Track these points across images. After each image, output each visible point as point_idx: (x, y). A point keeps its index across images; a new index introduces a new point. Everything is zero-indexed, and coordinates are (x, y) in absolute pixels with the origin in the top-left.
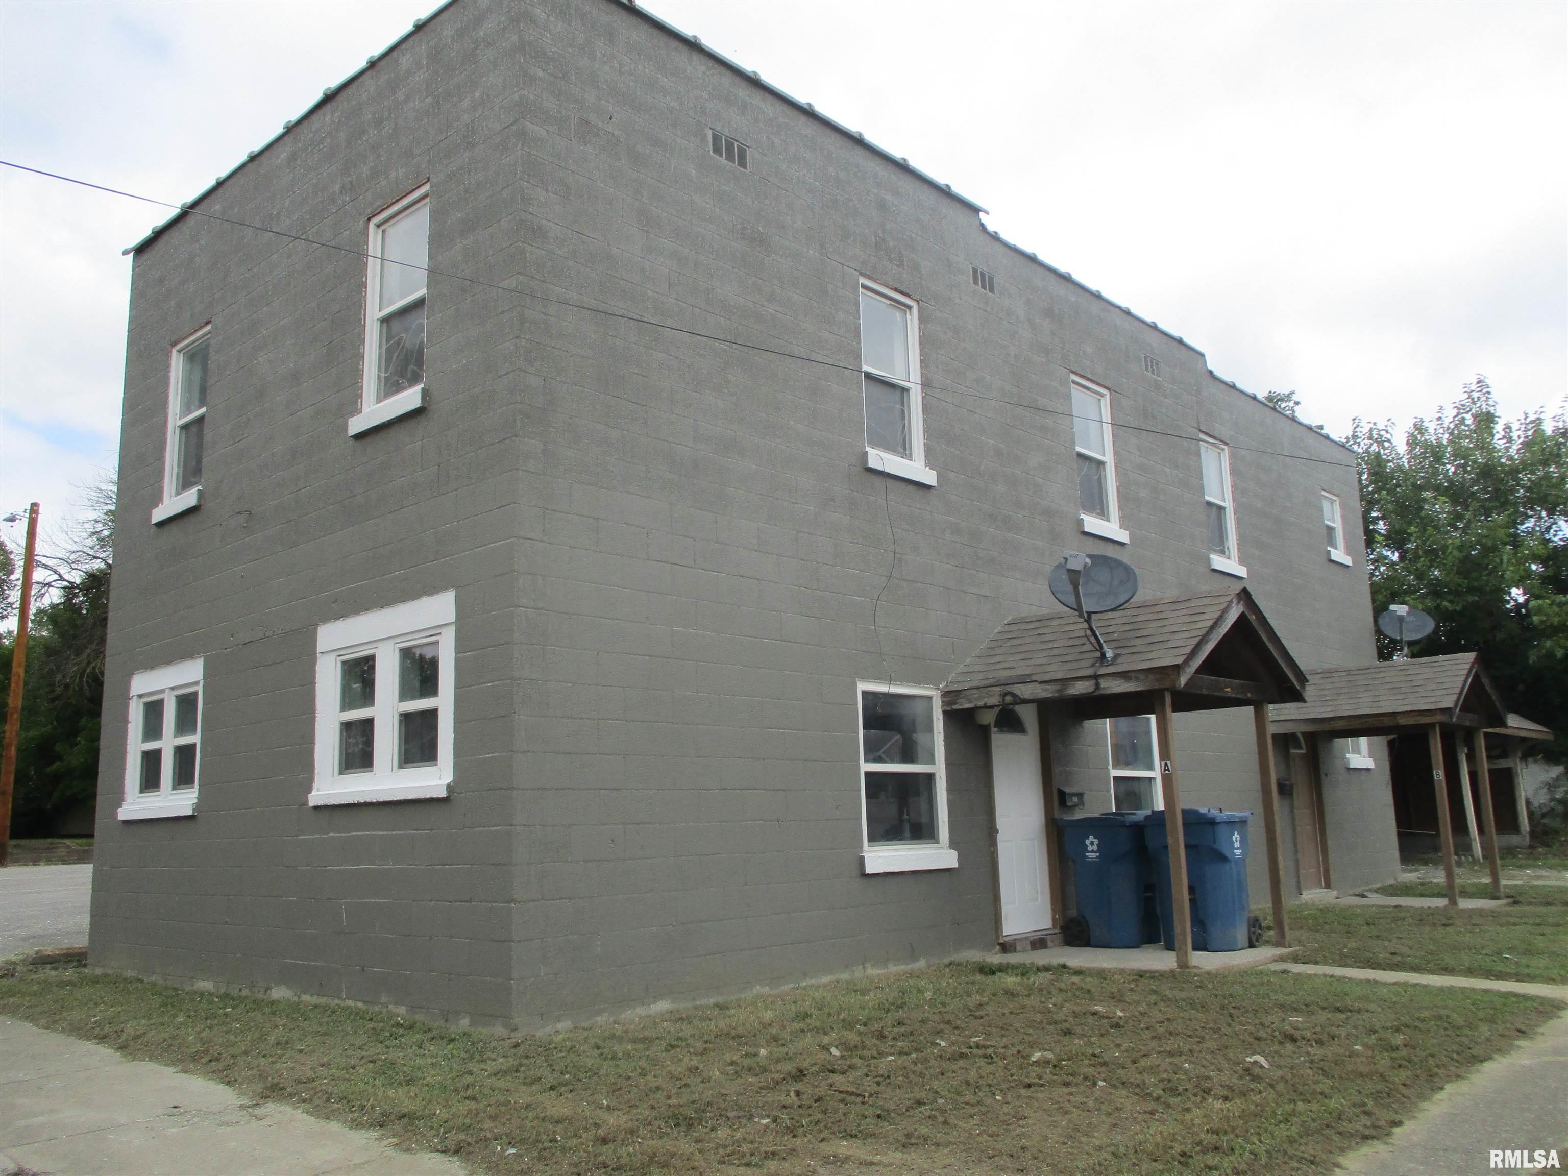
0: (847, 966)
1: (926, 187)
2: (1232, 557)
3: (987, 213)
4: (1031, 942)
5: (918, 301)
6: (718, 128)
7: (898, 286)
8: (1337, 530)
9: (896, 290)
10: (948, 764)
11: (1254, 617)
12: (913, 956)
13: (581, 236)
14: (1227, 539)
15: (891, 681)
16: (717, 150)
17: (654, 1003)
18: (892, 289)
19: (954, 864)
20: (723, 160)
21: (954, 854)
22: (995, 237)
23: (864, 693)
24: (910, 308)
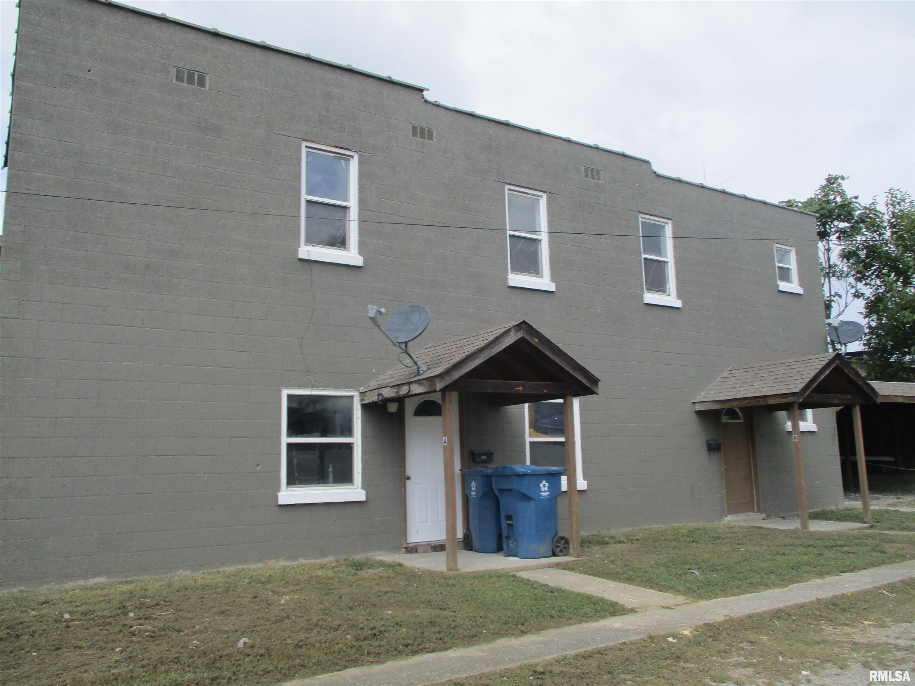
0: (261, 560)
1: (371, 80)
2: (672, 294)
3: (428, 90)
4: (432, 547)
5: (357, 152)
6: (181, 66)
7: (336, 144)
8: (792, 270)
9: (336, 147)
10: (363, 437)
11: (536, 340)
12: (323, 554)
13: (60, 142)
14: (669, 282)
15: (312, 387)
16: (179, 78)
17: (93, 578)
18: (333, 147)
19: (363, 498)
20: (185, 85)
21: (364, 492)
22: (437, 105)
23: (290, 397)
24: (352, 157)
